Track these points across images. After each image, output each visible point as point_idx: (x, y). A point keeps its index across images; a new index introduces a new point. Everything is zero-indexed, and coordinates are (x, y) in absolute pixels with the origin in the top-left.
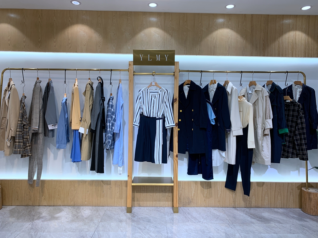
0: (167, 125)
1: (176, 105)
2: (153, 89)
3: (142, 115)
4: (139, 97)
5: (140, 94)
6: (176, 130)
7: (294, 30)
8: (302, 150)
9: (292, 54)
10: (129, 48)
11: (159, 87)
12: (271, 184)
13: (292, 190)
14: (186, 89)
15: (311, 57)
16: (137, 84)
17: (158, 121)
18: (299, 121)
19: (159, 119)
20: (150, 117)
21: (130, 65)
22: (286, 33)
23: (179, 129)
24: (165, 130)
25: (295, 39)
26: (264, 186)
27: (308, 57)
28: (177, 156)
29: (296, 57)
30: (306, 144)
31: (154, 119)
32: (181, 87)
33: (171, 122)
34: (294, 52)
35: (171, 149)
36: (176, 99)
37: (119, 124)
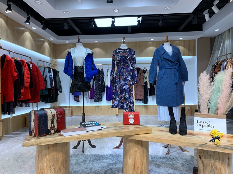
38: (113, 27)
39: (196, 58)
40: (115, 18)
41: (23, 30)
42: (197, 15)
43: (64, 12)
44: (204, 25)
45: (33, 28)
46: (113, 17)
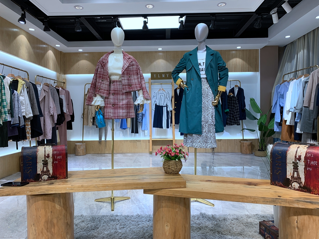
0: (168, 109)
1: (173, 100)
2: (161, 92)
3: (156, 105)
4: (154, 96)
5: (155, 94)
6: (174, 112)
7: (235, 58)
8: (237, 120)
9: (235, 70)
10: (148, 70)
11: (164, 90)
12: (225, 140)
13: (237, 143)
14: (178, 91)
15: (245, 72)
16: (153, 89)
17: (164, 108)
18: (236, 106)
19: (165, 106)
20: (160, 106)
21: (149, 80)
22: (231, 59)
23: (175, 112)
24: (168, 112)
25: (236, 62)
26: (221, 141)
27: (244, 72)
28: (174, 125)
29: (237, 72)
30: (239, 117)
31: (162, 107)
32: (176, 90)
33: (170, 108)
34: (236, 69)
35: (171, 122)
36: (173, 96)
37: (145, 110)
38: (145, 30)
39: (258, 74)
40: (148, 17)
41: (16, 32)
42: (262, 16)
43: (75, 6)
44: (271, 30)
45: (30, 29)
46: (145, 16)
